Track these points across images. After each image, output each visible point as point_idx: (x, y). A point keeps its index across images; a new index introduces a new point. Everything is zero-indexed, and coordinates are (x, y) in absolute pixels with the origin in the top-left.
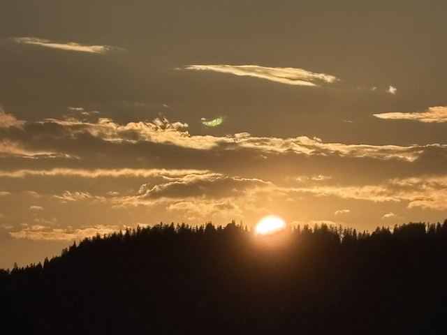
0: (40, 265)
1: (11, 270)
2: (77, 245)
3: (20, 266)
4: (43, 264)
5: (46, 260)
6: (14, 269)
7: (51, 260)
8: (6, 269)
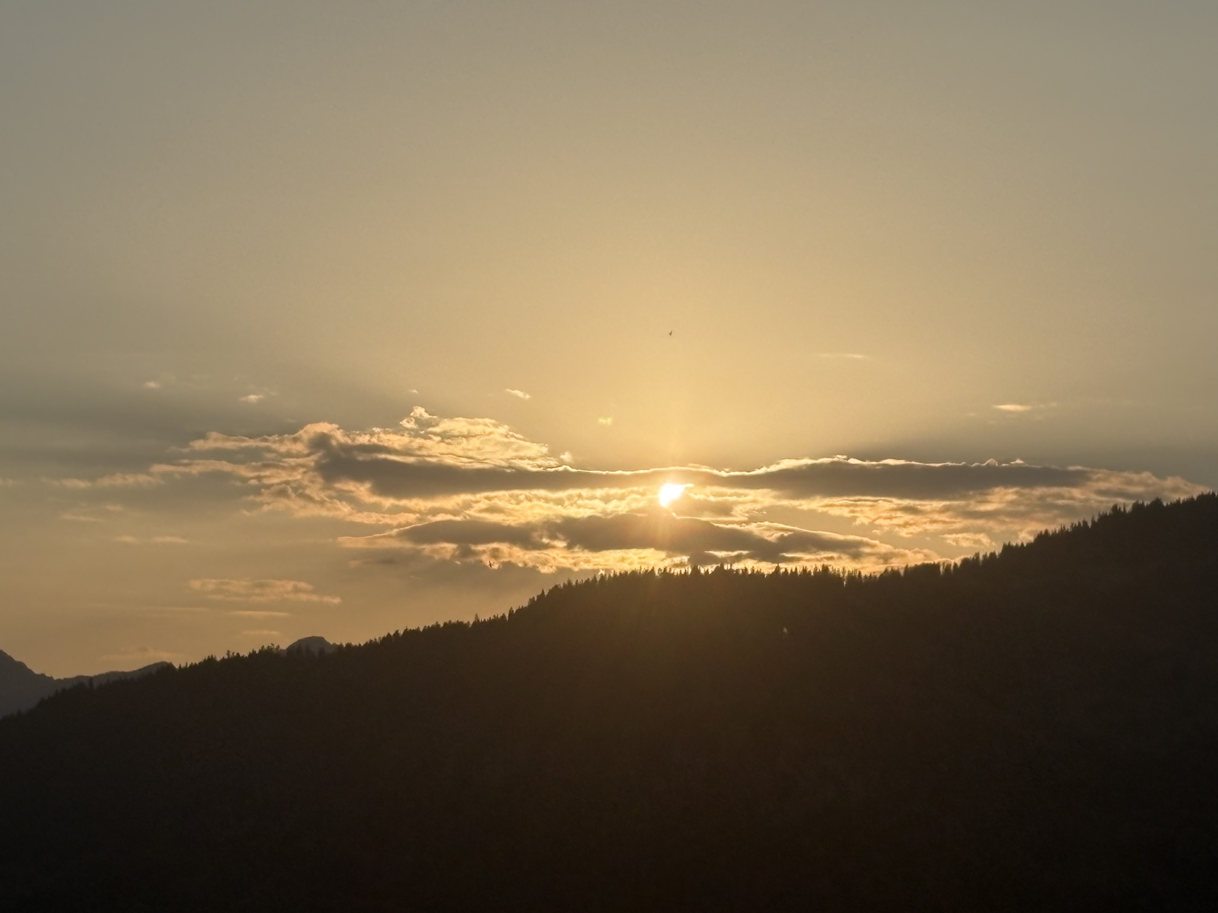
0: (504, 616)
1: (471, 623)
2: (546, 593)
3: (482, 619)
4: (507, 615)
5: (511, 612)
6: (474, 623)
7: (517, 611)
8: (465, 622)
